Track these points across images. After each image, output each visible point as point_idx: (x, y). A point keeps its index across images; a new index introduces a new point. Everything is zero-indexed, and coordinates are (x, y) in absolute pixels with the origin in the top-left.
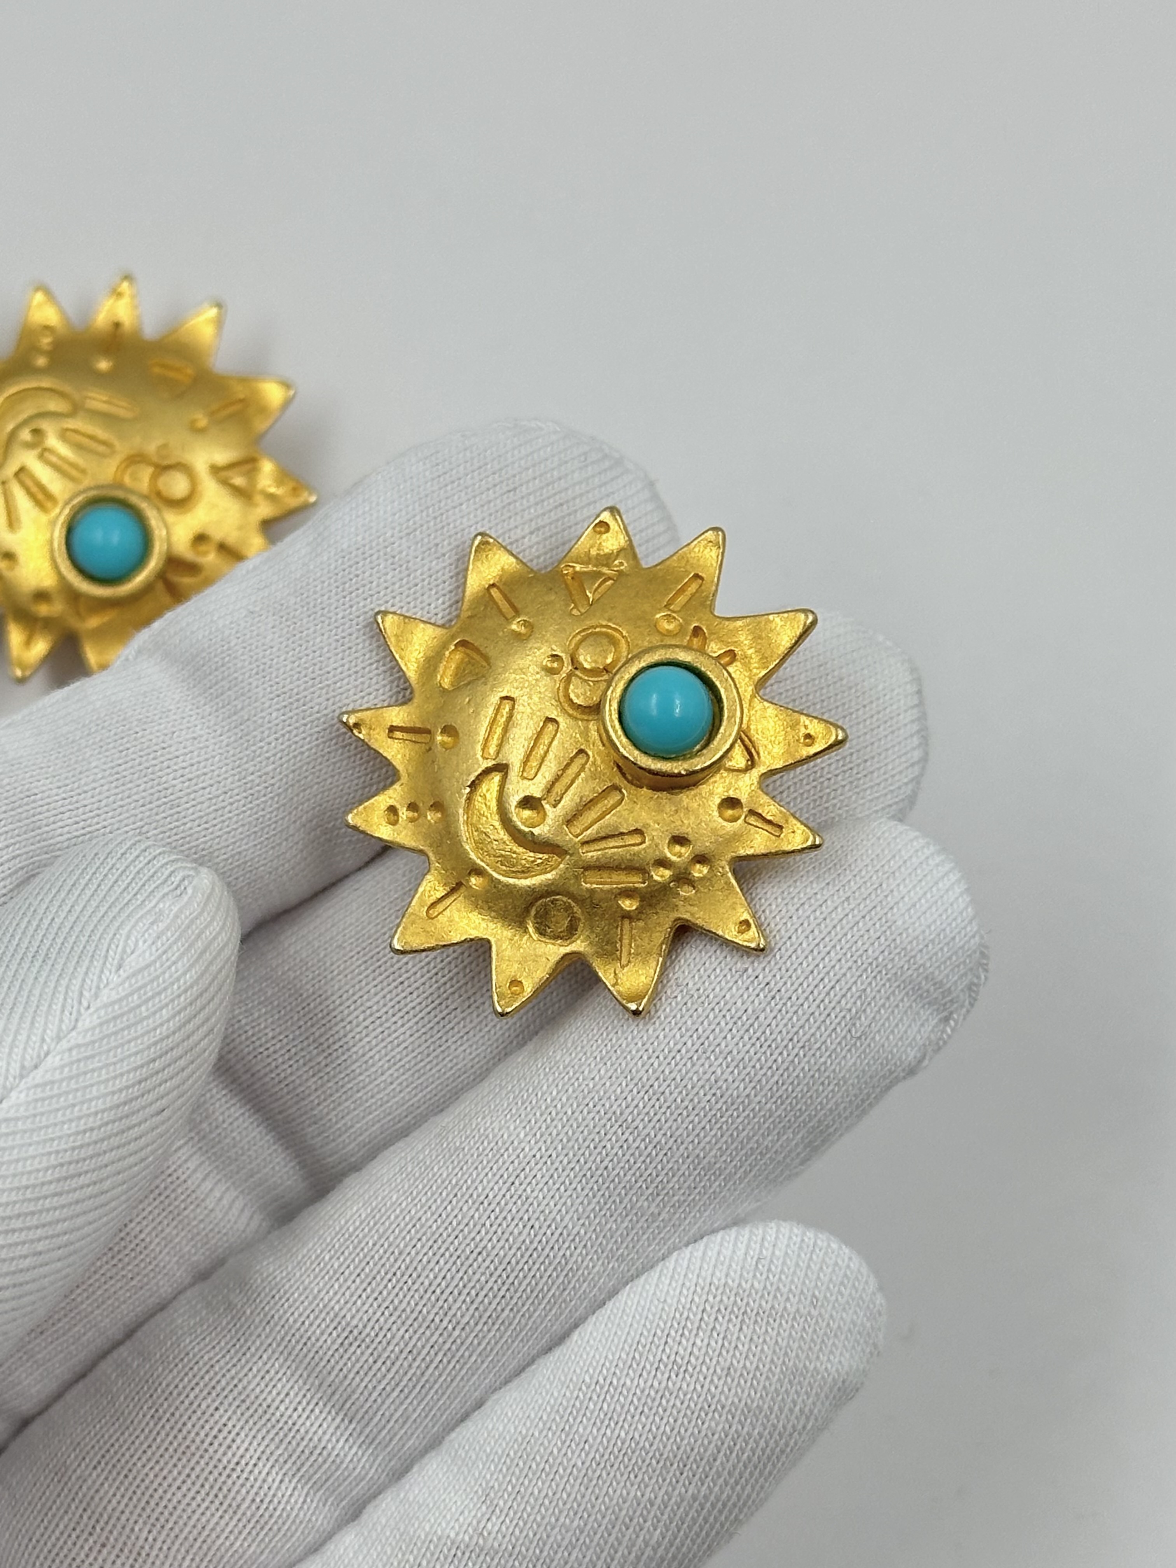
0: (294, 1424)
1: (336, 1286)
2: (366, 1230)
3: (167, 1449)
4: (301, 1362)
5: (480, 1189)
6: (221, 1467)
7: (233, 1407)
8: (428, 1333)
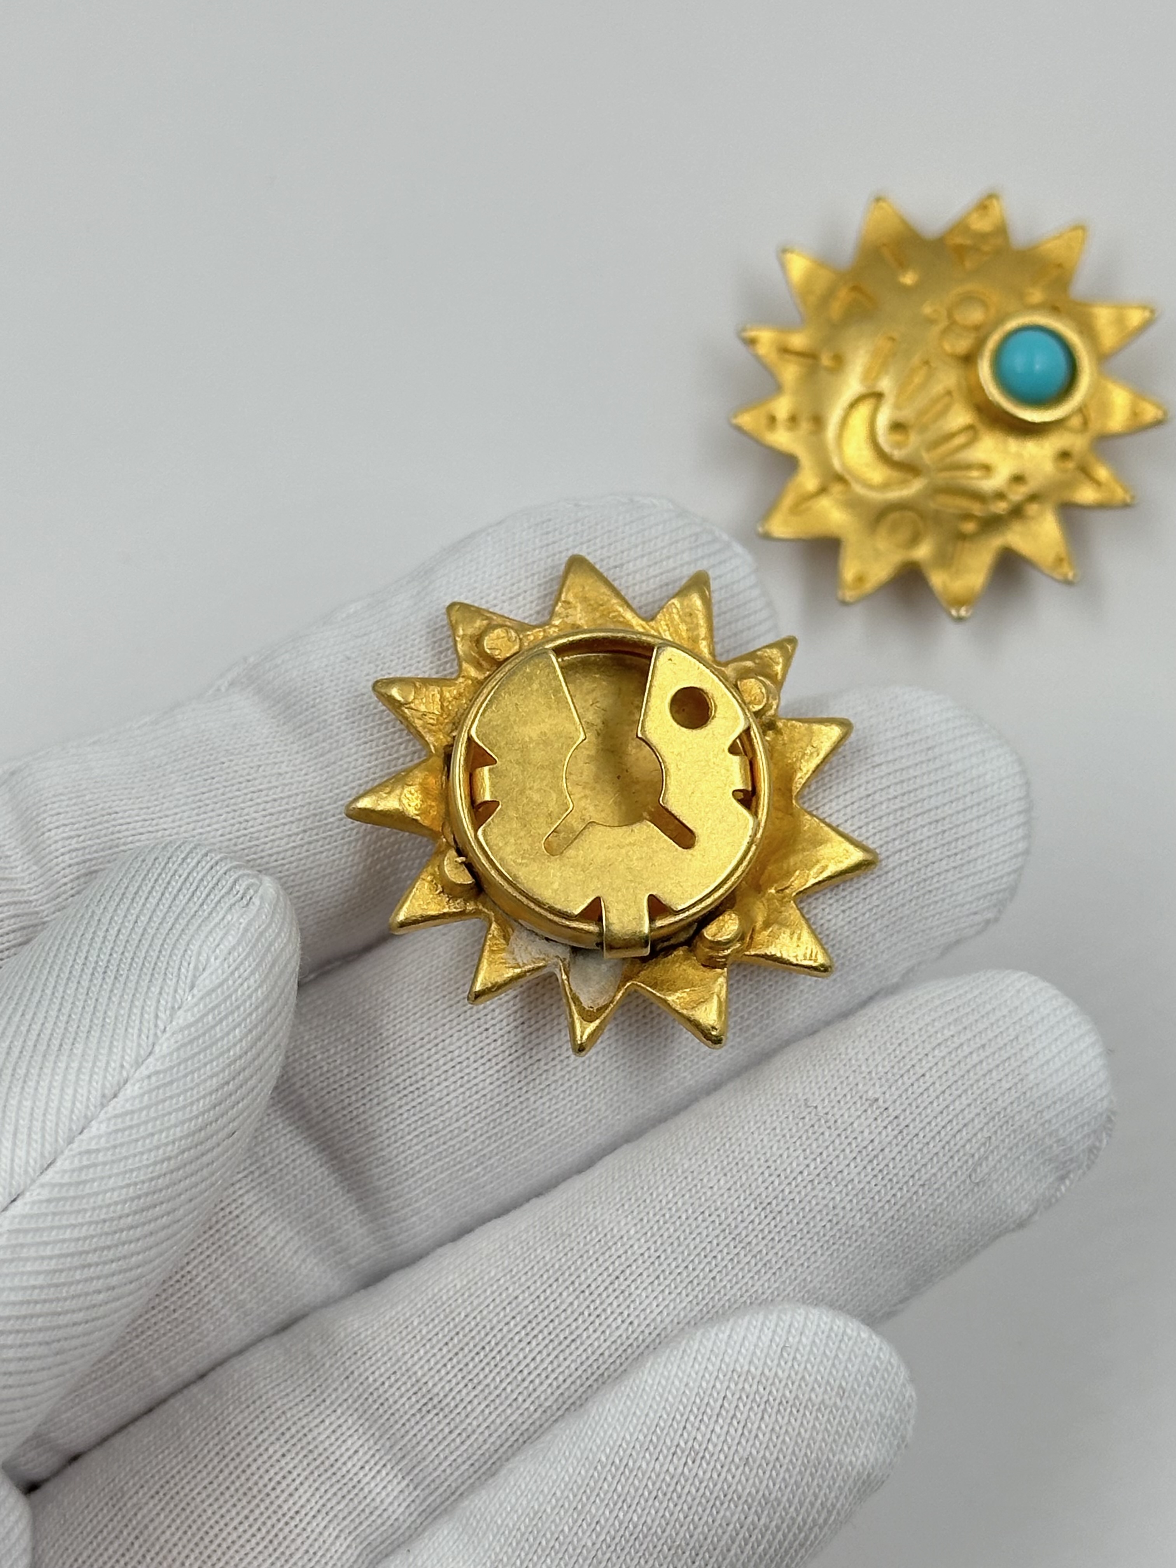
0: (359, 1482)
1: (422, 1352)
2: (460, 1301)
3: (228, 1488)
4: (376, 1421)
5: (583, 1278)
6: (280, 1513)
7: (301, 1456)
8: (509, 1411)
